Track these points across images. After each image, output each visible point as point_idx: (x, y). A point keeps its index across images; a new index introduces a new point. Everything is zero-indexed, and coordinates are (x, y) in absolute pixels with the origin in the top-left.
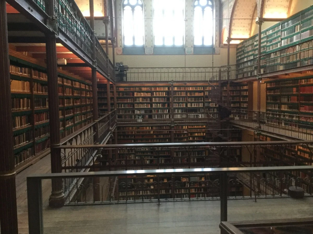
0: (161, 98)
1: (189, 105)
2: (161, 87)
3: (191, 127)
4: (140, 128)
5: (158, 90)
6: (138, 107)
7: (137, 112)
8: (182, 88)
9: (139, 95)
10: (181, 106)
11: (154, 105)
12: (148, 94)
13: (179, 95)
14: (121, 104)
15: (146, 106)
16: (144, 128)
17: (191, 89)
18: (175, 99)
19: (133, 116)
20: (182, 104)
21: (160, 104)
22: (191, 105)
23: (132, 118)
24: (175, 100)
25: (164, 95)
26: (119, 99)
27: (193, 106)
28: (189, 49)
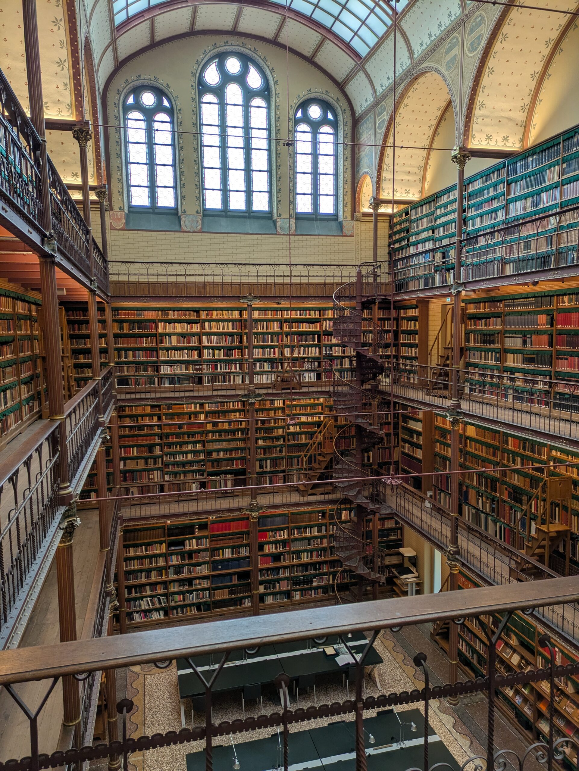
0: (223, 337)
1: (287, 353)
2: (223, 310)
3: (292, 403)
4: (173, 406)
5: (214, 317)
6: (167, 358)
7: (165, 370)
8: (270, 312)
9: (169, 329)
10: (270, 354)
11: (206, 351)
12: (191, 327)
13: (263, 328)
14: (126, 350)
15: (187, 354)
17: (290, 315)
18: (255, 338)
19: (156, 379)
20: (272, 350)
21: (220, 350)
22: (293, 353)
23: (154, 384)
24: (256, 340)
25: (230, 330)
26: (121, 337)
27: (296, 355)
28: (286, 221)
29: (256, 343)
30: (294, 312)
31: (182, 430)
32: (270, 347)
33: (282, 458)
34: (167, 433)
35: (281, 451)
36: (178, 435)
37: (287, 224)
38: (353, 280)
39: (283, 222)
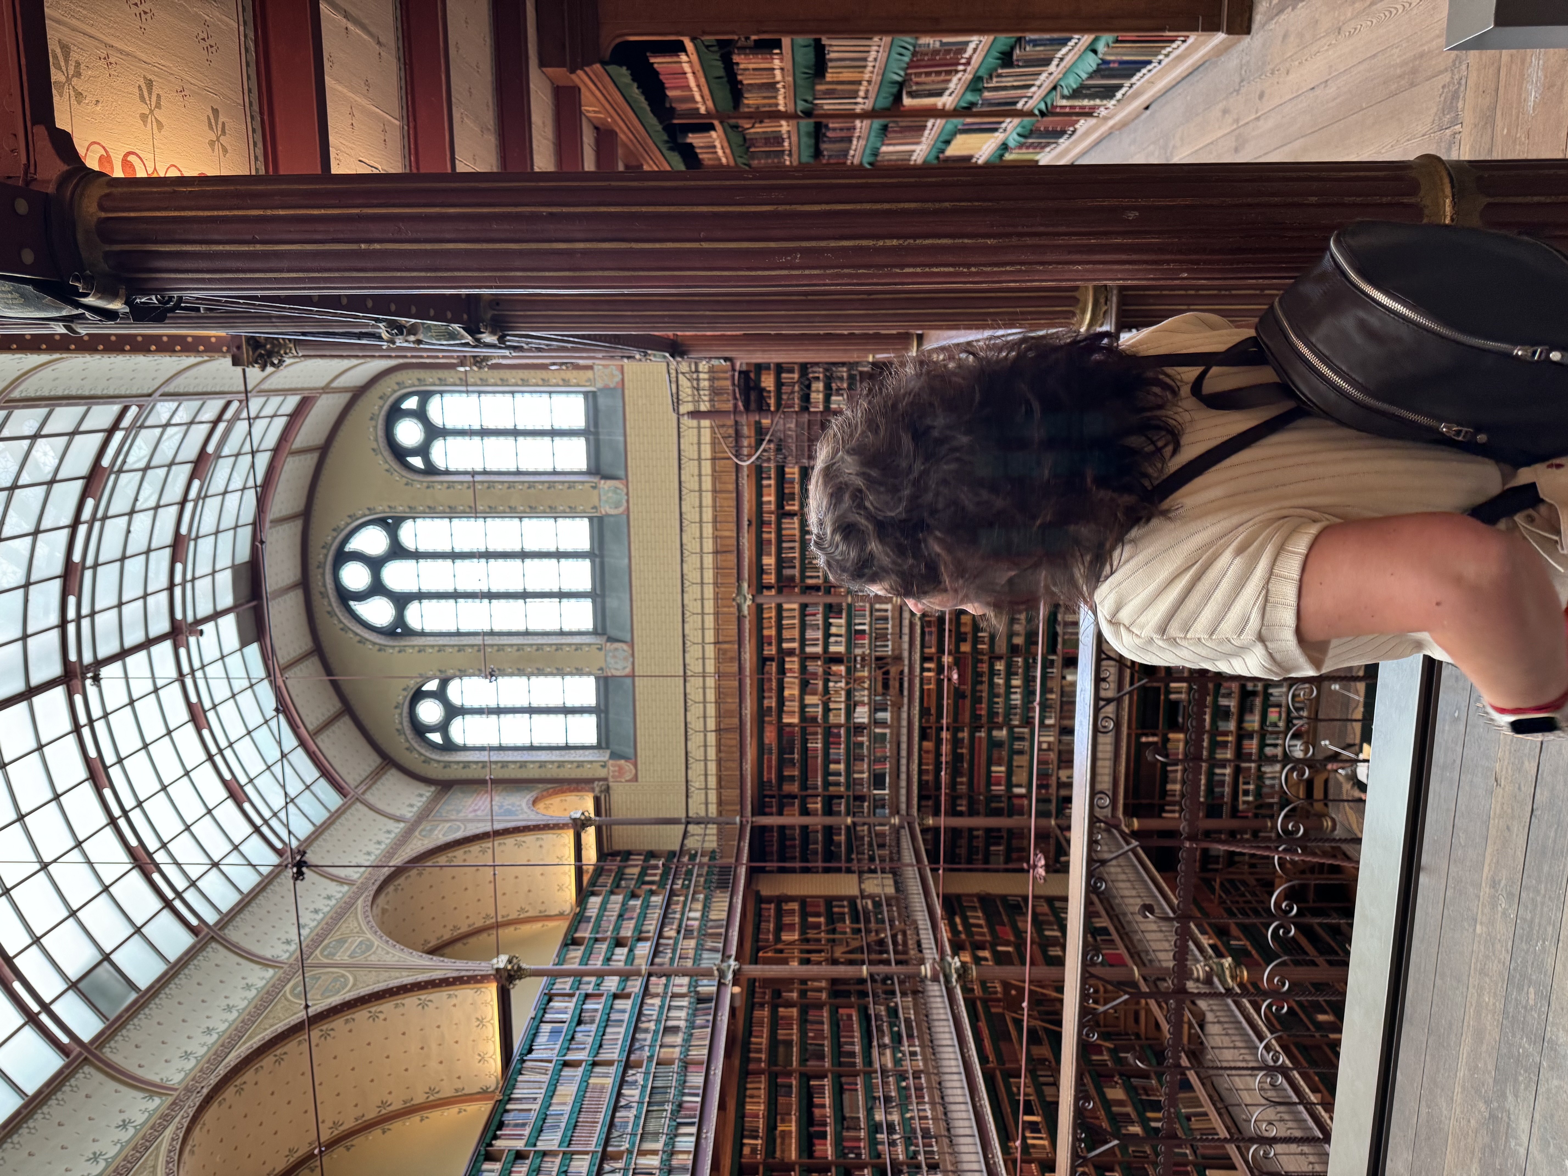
0: (807, 618)
2: (762, 618)
4: (925, 705)
5: (773, 632)
6: (843, 712)
7: (862, 715)
8: (765, 536)
9: (793, 706)
11: (832, 649)
12: (791, 670)
14: (827, 773)
16: (929, 690)
17: (770, 498)
19: (878, 730)
21: (830, 624)
23: (885, 734)
25: (796, 605)
26: (807, 779)
28: (603, 498)
31: (968, 693)
34: (971, 717)
36: (977, 700)
37: (610, 494)
38: (706, 423)
39: (606, 502)
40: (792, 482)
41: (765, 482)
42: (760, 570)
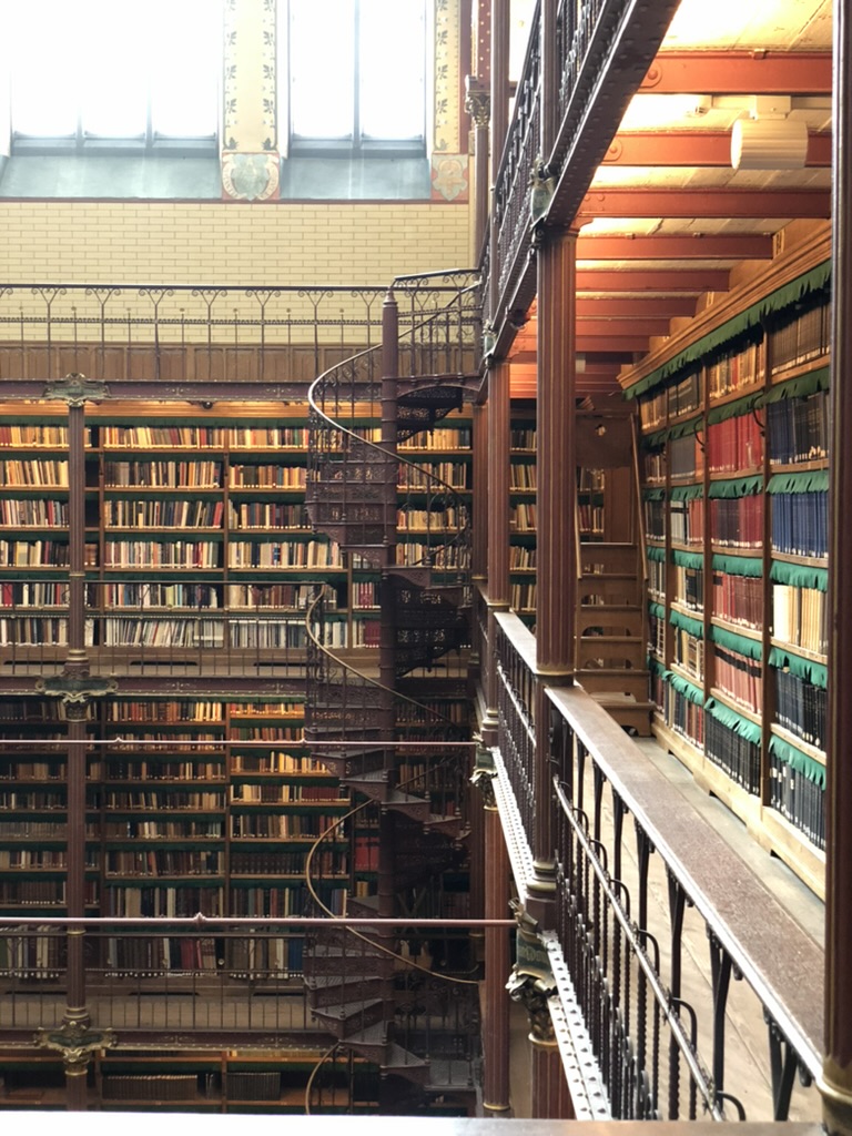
0: (42, 503)
1: (238, 558)
2: (42, 426)
3: (250, 712)
5: (16, 444)
8: (187, 432)
10: (183, 561)
13: (166, 479)
17: (251, 441)
18: (139, 510)
20: (190, 547)
21: (32, 543)
22: (255, 559)
24: (141, 516)
25: (64, 483)
27: (266, 564)
28: (250, 160)
29: (141, 525)
30: (262, 434)
32: (186, 538)
33: (214, 886)
35: (212, 864)
37: (255, 171)
38: (377, 336)
39: (243, 165)
40: (277, 479)
41: (275, 434)
42: (126, 425)
